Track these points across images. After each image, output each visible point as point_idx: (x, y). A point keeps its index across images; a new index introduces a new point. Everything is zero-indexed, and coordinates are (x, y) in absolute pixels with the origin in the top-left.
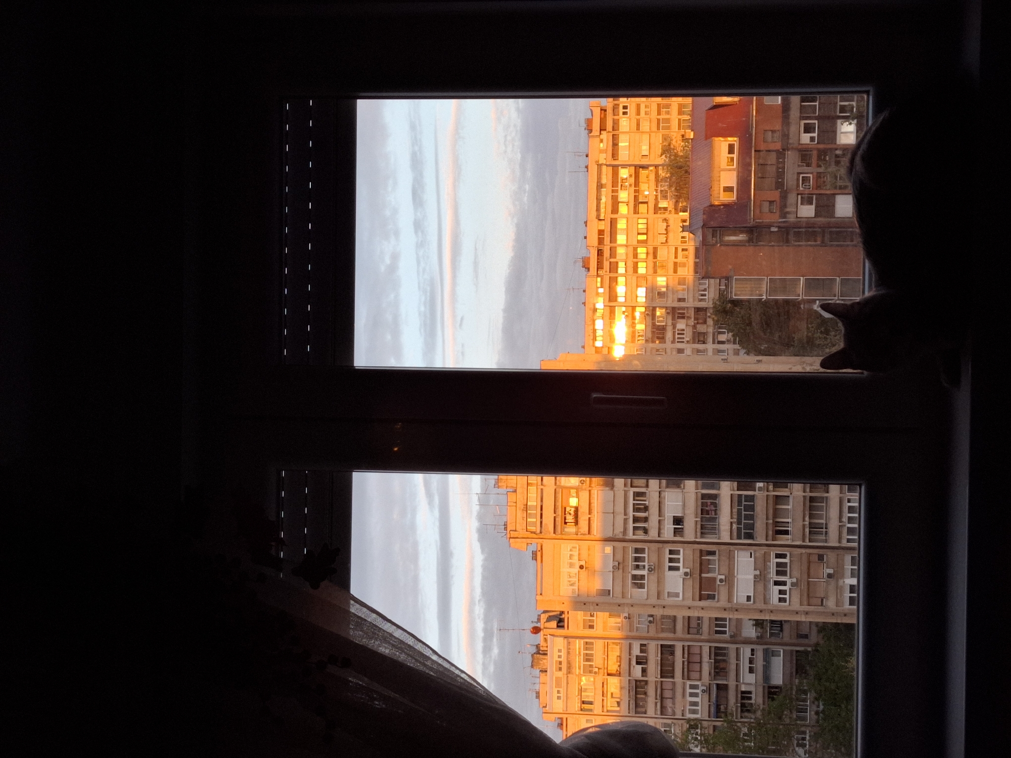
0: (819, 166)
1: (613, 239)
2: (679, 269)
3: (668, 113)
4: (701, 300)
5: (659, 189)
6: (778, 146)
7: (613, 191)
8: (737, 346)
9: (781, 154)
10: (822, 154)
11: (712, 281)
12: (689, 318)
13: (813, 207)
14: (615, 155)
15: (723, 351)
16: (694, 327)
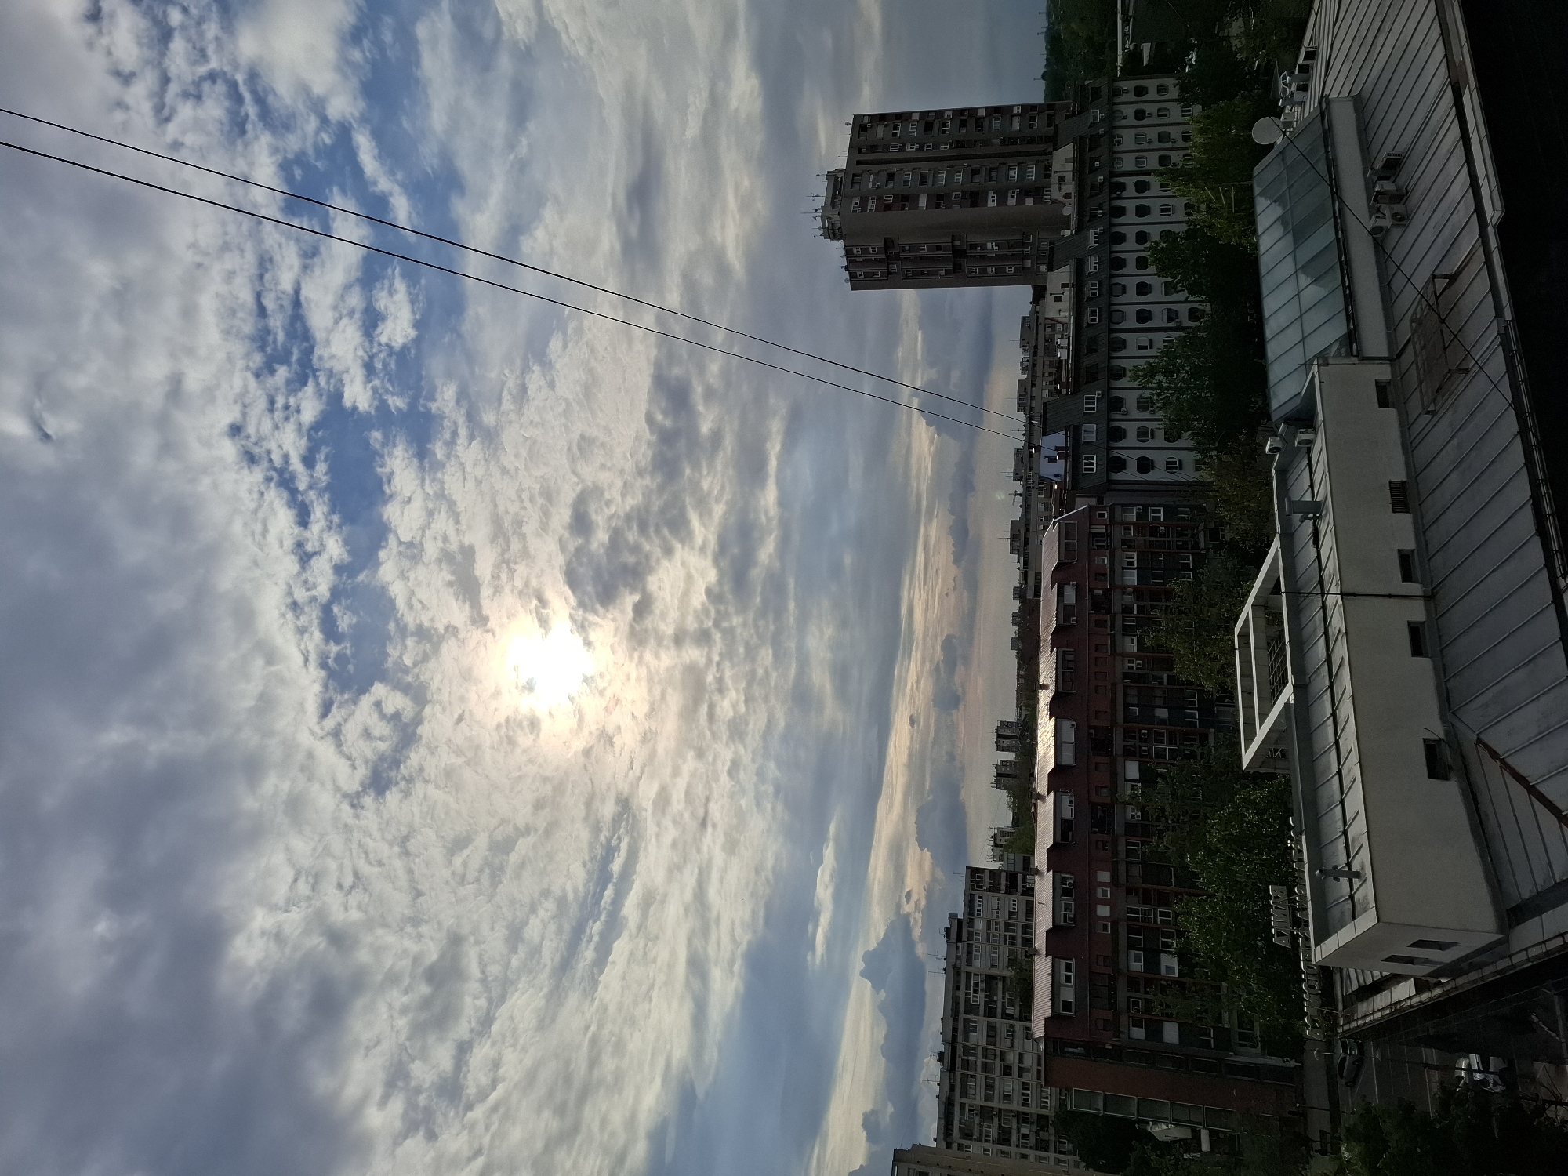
0: (1146, 993)
1: (966, 1038)
2: (1024, 1074)
3: (1014, 931)
4: (1043, 1107)
5: (1007, 996)
6: (1109, 970)
7: (966, 994)
8: (1077, 1158)
9: (1113, 978)
10: (1149, 982)
11: (1053, 1089)
12: (1032, 1123)
13: (1143, 1030)
14: (969, 963)
15: (1064, 1162)
16: (1037, 1133)
